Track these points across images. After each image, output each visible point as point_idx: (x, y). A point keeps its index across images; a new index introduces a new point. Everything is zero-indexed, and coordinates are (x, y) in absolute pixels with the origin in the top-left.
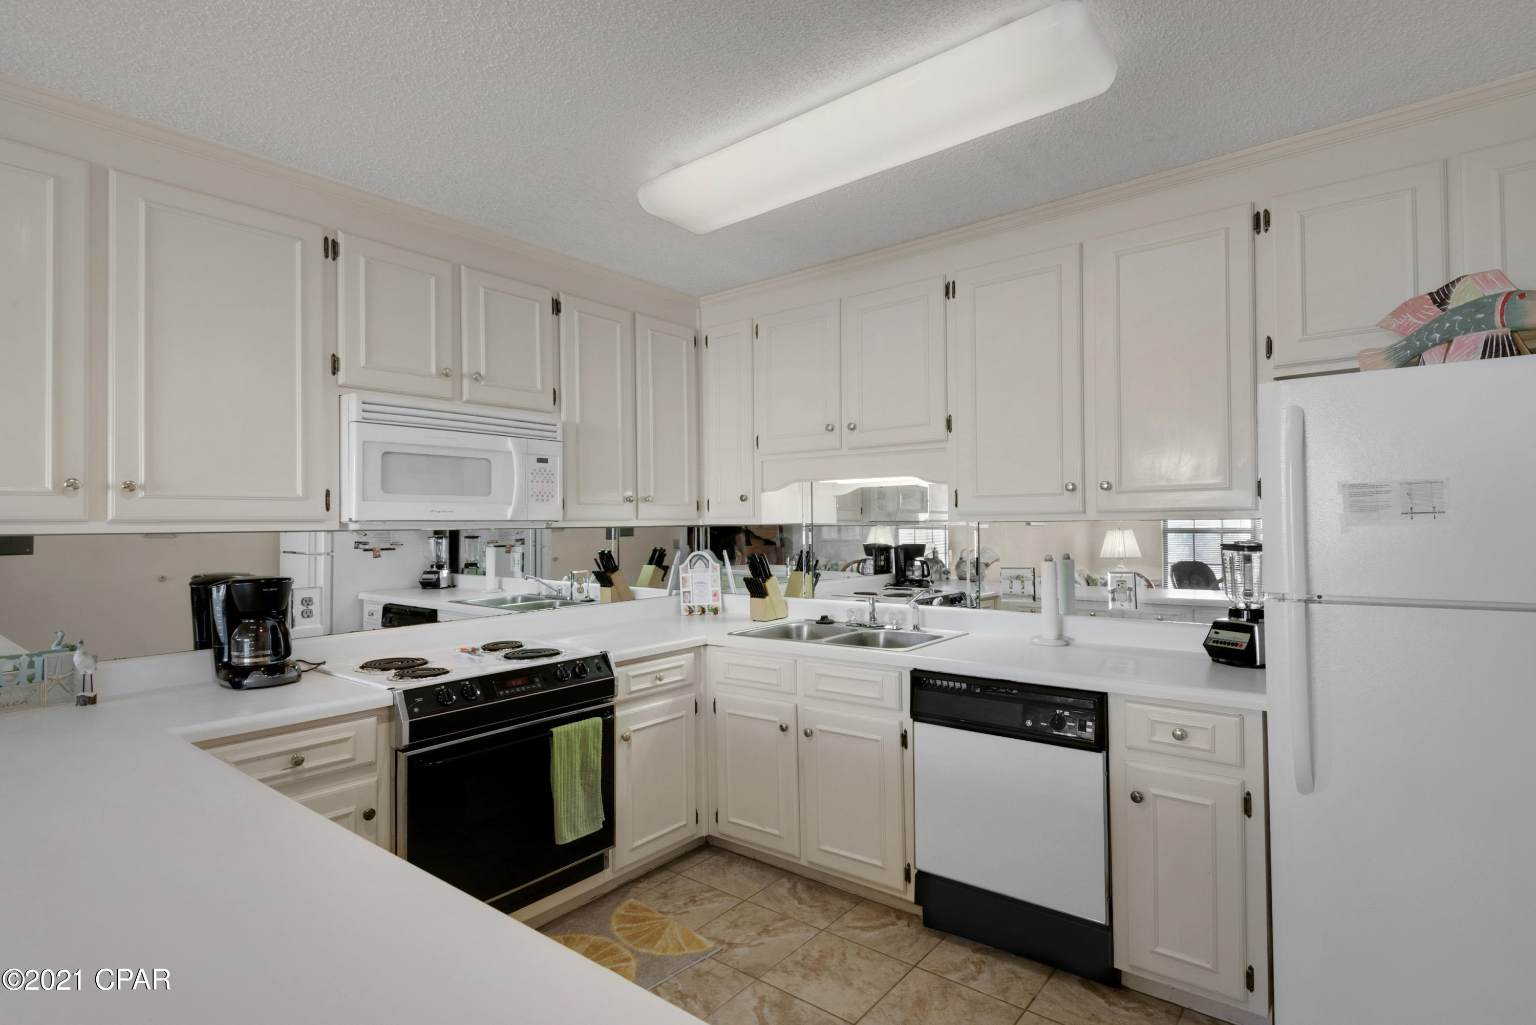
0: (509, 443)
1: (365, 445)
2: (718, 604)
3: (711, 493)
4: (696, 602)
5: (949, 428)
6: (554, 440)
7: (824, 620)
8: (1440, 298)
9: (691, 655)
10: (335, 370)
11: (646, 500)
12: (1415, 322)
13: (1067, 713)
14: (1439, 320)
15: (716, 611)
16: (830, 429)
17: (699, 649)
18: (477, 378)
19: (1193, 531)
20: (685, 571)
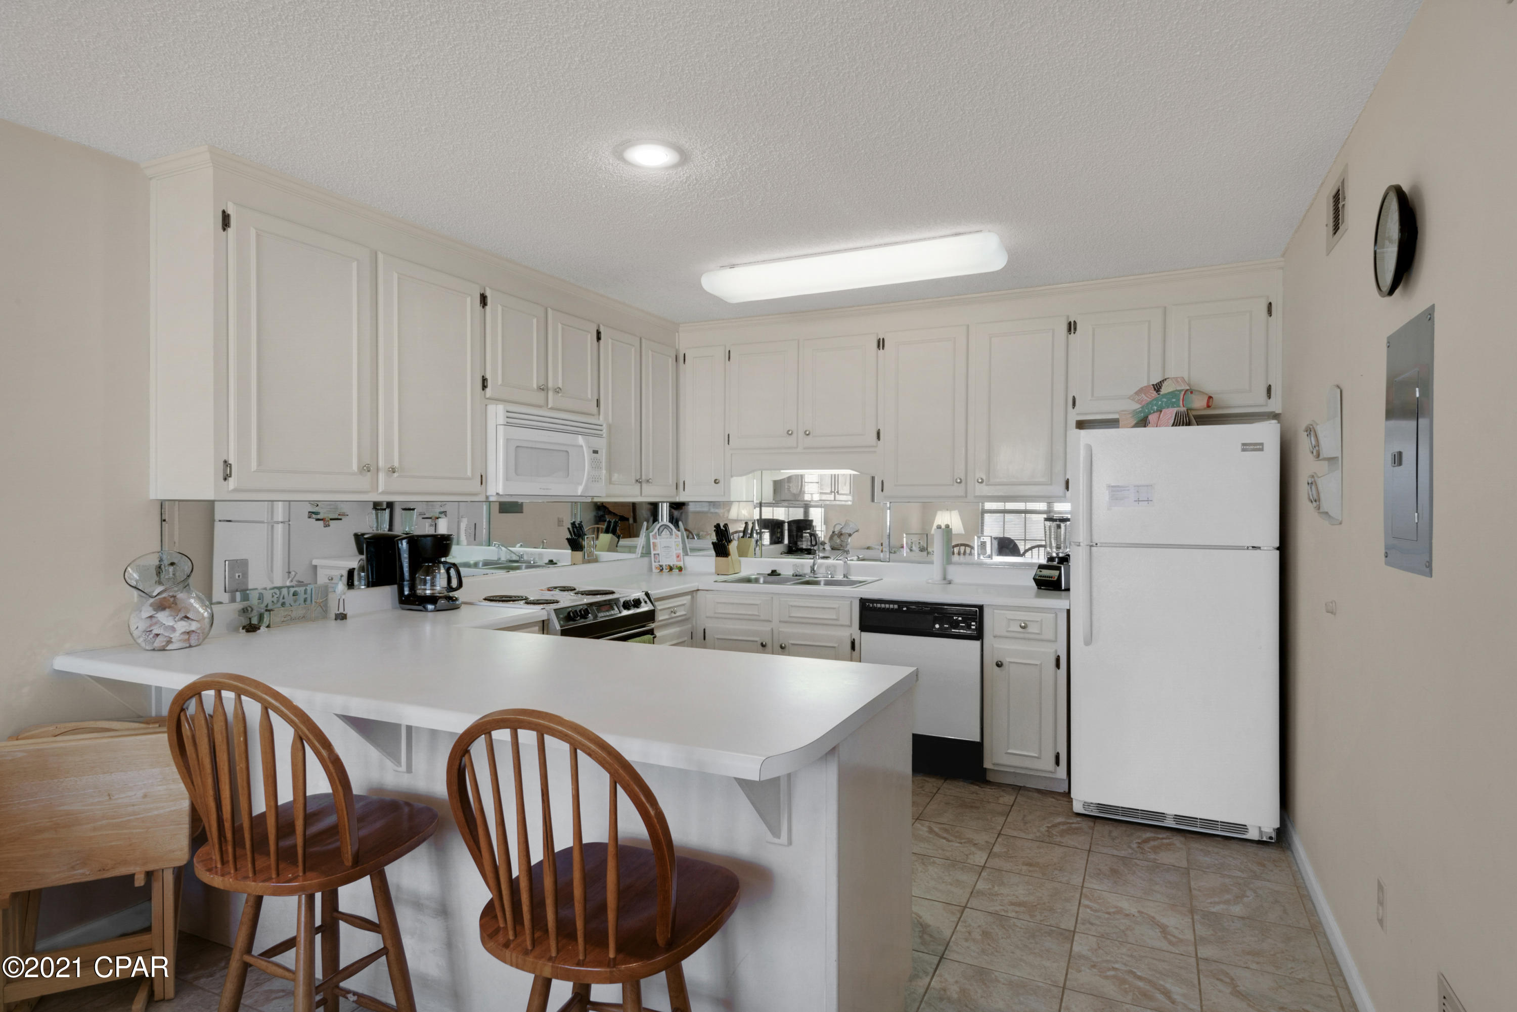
0: (580, 440)
1: (508, 441)
2: (681, 564)
3: (687, 475)
4: (665, 562)
5: (878, 437)
6: (600, 436)
7: (774, 573)
8: (1157, 387)
9: (689, 597)
10: (484, 387)
11: (648, 481)
12: (1146, 398)
13: (960, 619)
14: (1156, 399)
15: (680, 569)
16: (789, 433)
17: (694, 593)
18: (557, 390)
19: (1026, 512)
20: (655, 537)
